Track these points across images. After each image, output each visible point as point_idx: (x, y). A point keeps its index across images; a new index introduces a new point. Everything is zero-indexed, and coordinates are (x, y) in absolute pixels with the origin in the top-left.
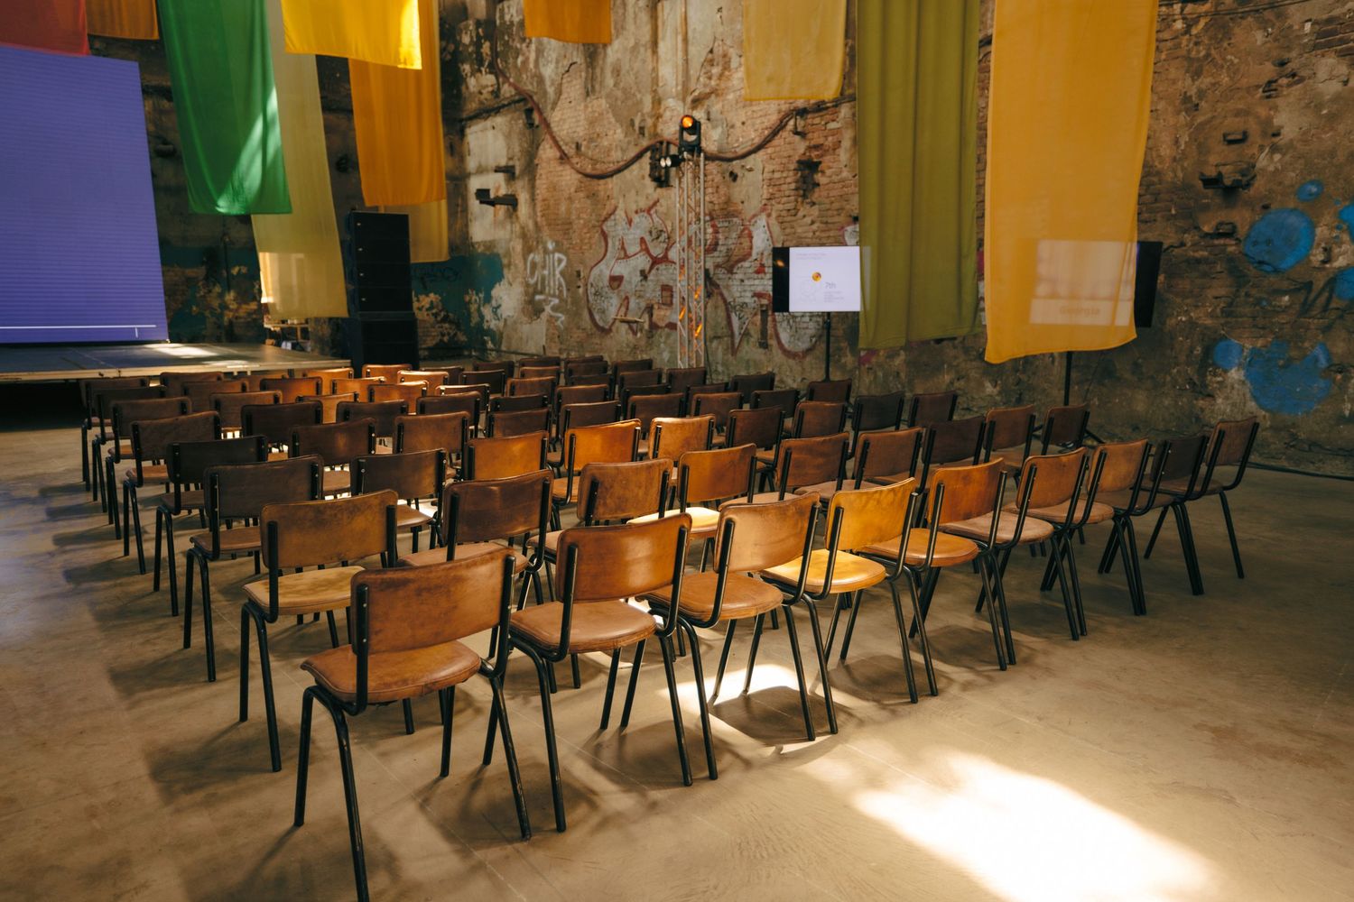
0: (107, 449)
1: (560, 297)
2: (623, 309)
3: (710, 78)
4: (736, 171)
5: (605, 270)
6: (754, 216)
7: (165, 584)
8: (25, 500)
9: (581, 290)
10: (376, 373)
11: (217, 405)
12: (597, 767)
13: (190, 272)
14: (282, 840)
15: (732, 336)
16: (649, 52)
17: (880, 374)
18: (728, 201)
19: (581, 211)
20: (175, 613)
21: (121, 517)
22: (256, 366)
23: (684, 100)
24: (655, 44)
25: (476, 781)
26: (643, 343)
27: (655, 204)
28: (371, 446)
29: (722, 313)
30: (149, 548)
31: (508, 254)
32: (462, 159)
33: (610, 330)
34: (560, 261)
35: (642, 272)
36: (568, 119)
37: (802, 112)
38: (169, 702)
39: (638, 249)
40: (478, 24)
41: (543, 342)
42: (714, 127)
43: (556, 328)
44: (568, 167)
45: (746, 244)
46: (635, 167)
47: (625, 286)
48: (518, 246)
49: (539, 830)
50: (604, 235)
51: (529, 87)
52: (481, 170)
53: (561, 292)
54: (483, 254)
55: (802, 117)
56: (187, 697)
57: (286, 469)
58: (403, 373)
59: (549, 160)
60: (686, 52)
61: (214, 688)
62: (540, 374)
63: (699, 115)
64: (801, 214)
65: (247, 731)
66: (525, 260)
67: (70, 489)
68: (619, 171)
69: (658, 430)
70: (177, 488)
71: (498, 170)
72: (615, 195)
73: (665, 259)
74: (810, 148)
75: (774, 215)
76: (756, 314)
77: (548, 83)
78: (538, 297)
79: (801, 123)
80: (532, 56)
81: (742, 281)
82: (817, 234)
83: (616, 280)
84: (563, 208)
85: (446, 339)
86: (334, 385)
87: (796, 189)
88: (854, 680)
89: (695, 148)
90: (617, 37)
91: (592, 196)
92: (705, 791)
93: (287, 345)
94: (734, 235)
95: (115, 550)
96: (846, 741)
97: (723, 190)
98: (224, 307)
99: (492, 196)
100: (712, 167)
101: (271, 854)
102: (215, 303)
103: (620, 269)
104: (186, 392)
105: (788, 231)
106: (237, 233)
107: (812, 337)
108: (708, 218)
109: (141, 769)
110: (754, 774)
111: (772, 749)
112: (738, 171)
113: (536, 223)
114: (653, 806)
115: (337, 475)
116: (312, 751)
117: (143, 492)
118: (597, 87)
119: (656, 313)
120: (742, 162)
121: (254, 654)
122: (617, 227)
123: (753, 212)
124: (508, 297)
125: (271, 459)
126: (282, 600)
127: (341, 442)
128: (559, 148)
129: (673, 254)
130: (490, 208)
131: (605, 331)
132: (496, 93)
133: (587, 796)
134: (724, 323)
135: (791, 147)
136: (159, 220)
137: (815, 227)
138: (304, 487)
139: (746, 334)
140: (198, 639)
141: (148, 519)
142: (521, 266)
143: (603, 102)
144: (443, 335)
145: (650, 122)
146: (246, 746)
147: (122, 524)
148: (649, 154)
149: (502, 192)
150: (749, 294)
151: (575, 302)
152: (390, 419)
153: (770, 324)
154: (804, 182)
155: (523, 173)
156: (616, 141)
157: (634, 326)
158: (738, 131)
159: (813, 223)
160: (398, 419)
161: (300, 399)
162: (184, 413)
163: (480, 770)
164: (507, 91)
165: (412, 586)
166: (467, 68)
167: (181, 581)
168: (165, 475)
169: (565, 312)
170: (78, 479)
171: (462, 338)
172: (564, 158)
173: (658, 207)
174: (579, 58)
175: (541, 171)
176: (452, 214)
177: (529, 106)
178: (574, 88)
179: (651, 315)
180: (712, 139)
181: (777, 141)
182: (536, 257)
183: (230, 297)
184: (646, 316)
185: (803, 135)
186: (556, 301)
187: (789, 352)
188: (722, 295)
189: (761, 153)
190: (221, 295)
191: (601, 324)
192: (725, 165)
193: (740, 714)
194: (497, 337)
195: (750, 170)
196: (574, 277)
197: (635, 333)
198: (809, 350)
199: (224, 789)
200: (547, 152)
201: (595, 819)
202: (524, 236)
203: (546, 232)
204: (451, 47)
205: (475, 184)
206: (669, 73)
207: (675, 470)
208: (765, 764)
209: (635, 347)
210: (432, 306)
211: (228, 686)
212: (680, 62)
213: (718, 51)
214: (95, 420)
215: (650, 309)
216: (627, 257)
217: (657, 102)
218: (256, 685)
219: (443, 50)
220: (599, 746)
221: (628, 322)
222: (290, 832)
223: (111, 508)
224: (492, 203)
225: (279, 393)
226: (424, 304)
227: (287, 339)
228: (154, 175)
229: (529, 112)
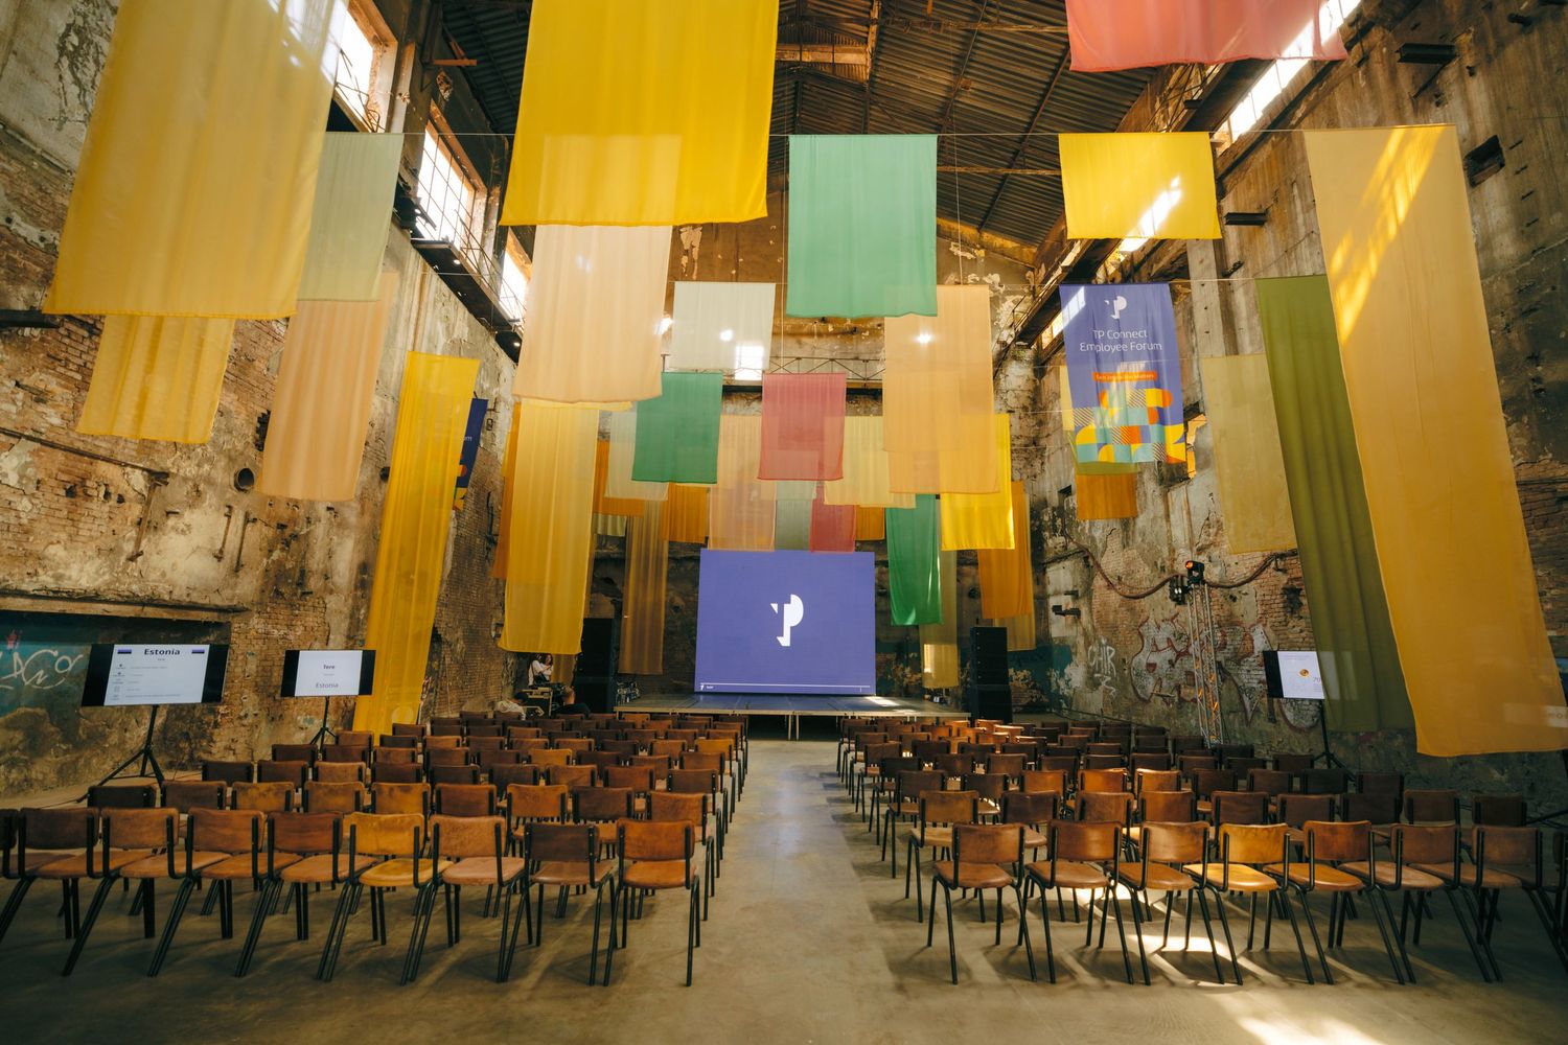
0: (851, 755)
1: (1112, 676)
2: (1158, 687)
3: (1209, 536)
4: (1235, 594)
5: (1143, 659)
6: (1253, 625)
7: (874, 829)
8: (813, 778)
9: (1126, 672)
10: (982, 725)
11: (900, 738)
12: (1079, 962)
13: (888, 656)
14: (922, 949)
15: (1245, 711)
16: (1164, 521)
17: (1382, 752)
18: (1231, 615)
19: (1124, 620)
20: (878, 844)
21: (856, 793)
22: (919, 714)
23: (1191, 549)
24: (1167, 516)
25: (1013, 951)
26: (1175, 711)
27: (1176, 616)
28: (973, 768)
29: (1234, 693)
30: (868, 811)
31: (1075, 645)
32: (1044, 586)
33: (1149, 701)
34: (1110, 652)
35: (1170, 662)
36: (1113, 561)
37: (1282, 556)
38: (877, 882)
39: (1166, 645)
40: (1054, 509)
41: (1101, 706)
42: (1215, 566)
43: (1110, 696)
44: (1113, 591)
45: (1249, 645)
46: (1160, 591)
47: (1158, 670)
48: (1081, 641)
49: (1040, 979)
50: (1141, 636)
51: (1085, 543)
52: (1057, 593)
53: (1112, 672)
54: (1058, 645)
55: (1281, 559)
56: (883, 882)
57: (931, 776)
58: (997, 726)
59: (1100, 588)
60: (1190, 520)
61: (894, 881)
62: (1083, 733)
63: (1202, 559)
64: (1290, 625)
65: (908, 903)
66: (1087, 650)
67: (831, 775)
68: (1149, 594)
69: (1140, 777)
70: (883, 780)
71: (1067, 593)
72: (1147, 609)
73: (1187, 653)
74: (1291, 579)
75: (1269, 625)
76: (1263, 697)
77: (1098, 541)
78: (1096, 675)
79: (1281, 564)
80: (1087, 526)
81: (1249, 671)
82: (1307, 640)
83: (1151, 667)
84: (1111, 617)
85: (1034, 700)
86: (958, 731)
87: (1284, 607)
88: (1269, 961)
89: (1200, 580)
90: (1142, 513)
91: (1131, 610)
92: (1142, 989)
93: (937, 699)
94: (1238, 638)
95: (851, 808)
96: (1247, 990)
97: (1226, 607)
98: (904, 676)
99: (1063, 609)
100: (1216, 591)
101: (918, 953)
102: (900, 674)
103: (1153, 659)
104: (886, 731)
105: (1281, 636)
106: (913, 634)
107: (1313, 717)
108: (1216, 626)
109: (867, 907)
110: (1173, 989)
111: (1193, 981)
112: (1236, 594)
113: (1093, 627)
114: (1107, 987)
115: (954, 783)
116: (935, 918)
117: (868, 781)
118: (1130, 543)
119: (1182, 691)
120: (1240, 589)
121: (913, 869)
122: (1150, 631)
123: (1251, 623)
124: (1076, 674)
125: (924, 769)
126: (926, 838)
127: (959, 764)
128: (1107, 579)
129: (1191, 650)
130: (1063, 617)
131: (1146, 702)
132: (1065, 547)
133: (1071, 973)
134: (1238, 701)
135: (1276, 579)
136: (877, 628)
137: (1303, 634)
138: (939, 785)
139: (1256, 711)
140: (889, 858)
141: (868, 794)
142: (1084, 654)
143: (1135, 551)
144: (1032, 697)
145: (1168, 563)
146: (908, 909)
147: (855, 796)
148: (1168, 583)
149: (1071, 606)
150: (1256, 681)
151: (1123, 678)
152: (983, 753)
153: (1275, 705)
154: (1291, 602)
155: (1083, 595)
156: (1145, 575)
157: (1167, 699)
158: (1233, 568)
159: (1301, 631)
160: (987, 755)
161: (940, 738)
162: (885, 741)
163: (1016, 947)
164: (1072, 546)
165: (978, 833)
166: (1047, 534)
167: (882, 829)
168: (878, 772)
169: (1116, 686)
170: (835, 770)
171: (1045, 699)
172: (1110, 586)
173: (1179, 618)
174: (1117, 526)
175: (1096, 594)
176: (1038, 620)
177: (1087, 554)
178: (1115, 544)
179: (1179, 693)
180: (1212, 574)
181: (1264, 575)
182: (1094, 648)
183: (908, 670)
184: (1176, 693)
185: (1284, 571)
186: (1109, 678)
187: (1295, 727)
188: (1234, 681)
189: (1253, 582)
190: (903, 670)
191: (1142, 696)
192: (1226, 591)
193: (1179, 960)
194: (1069, 701)
195: (1246, 594)
196: (1120, 663)
197: (1168, 704)
198: (1311, 728)
199: (899, 923)
200: (1099, 582)
201: (1072, 983)
202: (1085, 634)
203: (1100, 633)
204: (1038, 523)
205: (1053, 602)
206: (1179, 533)
207: (1136, 802)
208: (1183, 987)
209: (1169, 715)
210: (1025, 679)
211: (901, 881)
212: (1186, 527)
213: (1213, 519)
214: (846, 740)
215: (1178, 688)
216: (1158, 650)
217: (1172, 550)
218: (913, 884)
219: (1032, 526)
220: (1083, 953)
221: (1162, 696)
222: (925, 948)
223: (850, 787)
224: (1064, 614)
225: (930, 734)
226: (1018, 677)
227: (937, 695)
228: (876, 605)
229: (1086, 559)
